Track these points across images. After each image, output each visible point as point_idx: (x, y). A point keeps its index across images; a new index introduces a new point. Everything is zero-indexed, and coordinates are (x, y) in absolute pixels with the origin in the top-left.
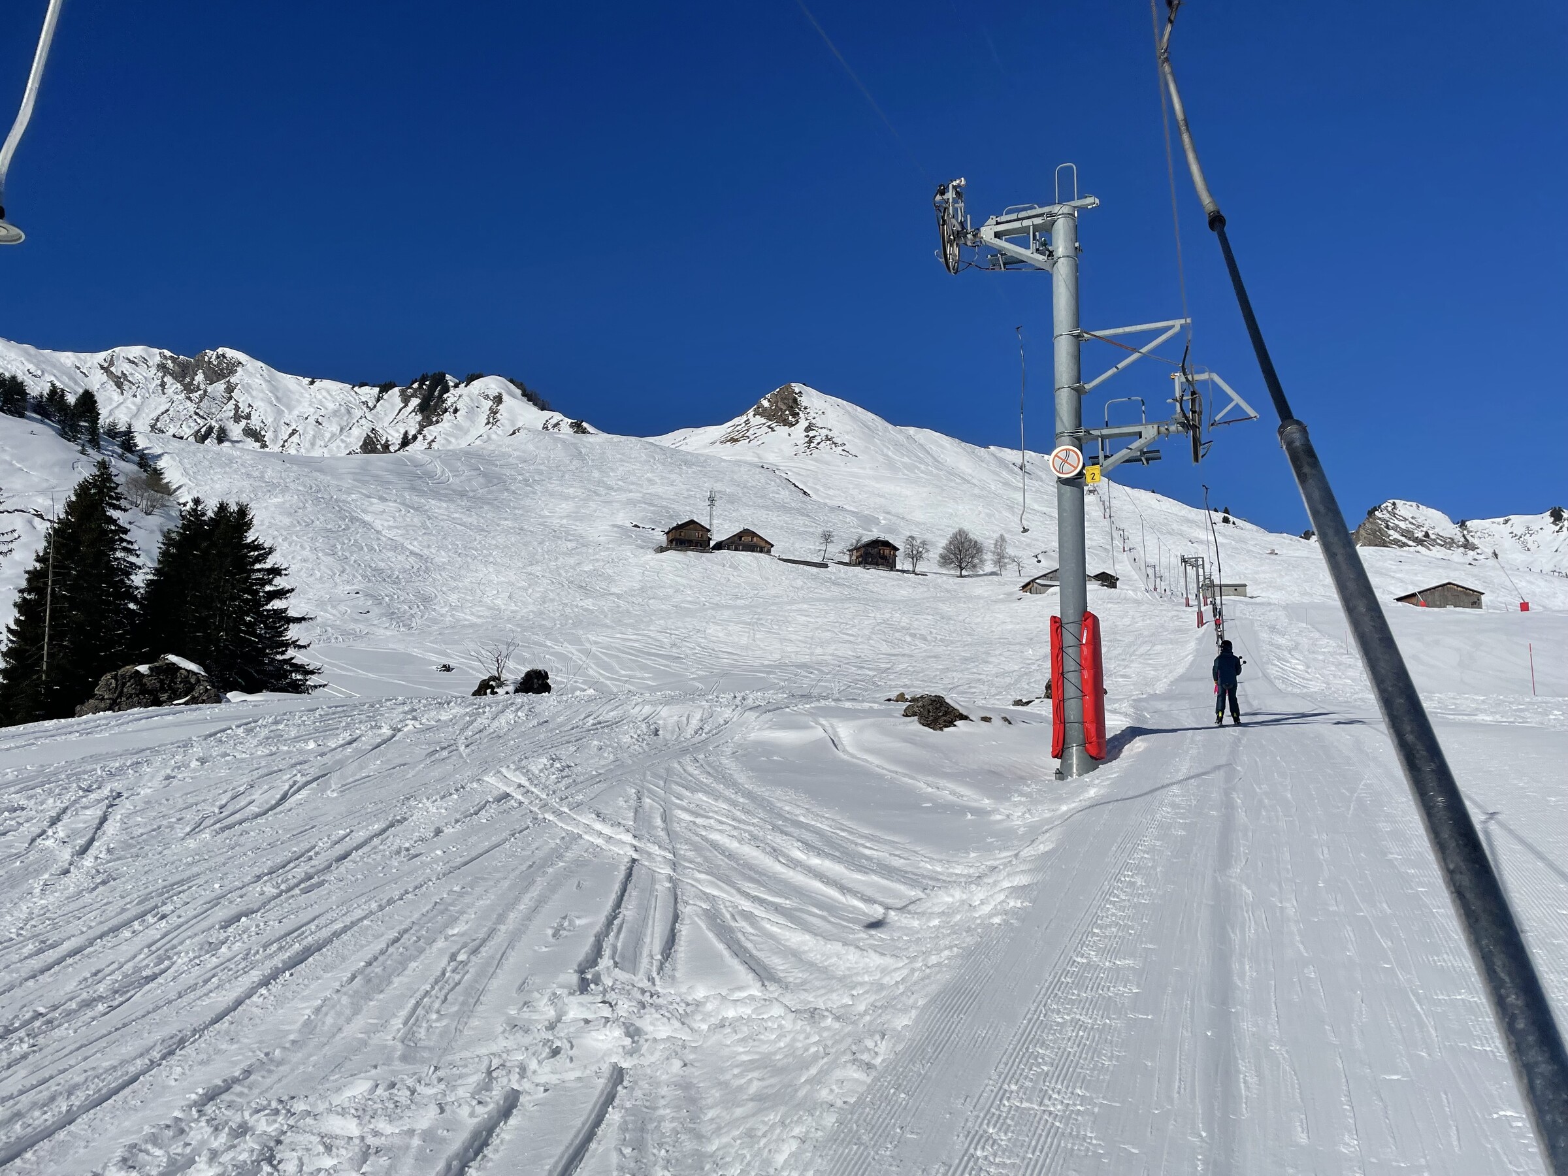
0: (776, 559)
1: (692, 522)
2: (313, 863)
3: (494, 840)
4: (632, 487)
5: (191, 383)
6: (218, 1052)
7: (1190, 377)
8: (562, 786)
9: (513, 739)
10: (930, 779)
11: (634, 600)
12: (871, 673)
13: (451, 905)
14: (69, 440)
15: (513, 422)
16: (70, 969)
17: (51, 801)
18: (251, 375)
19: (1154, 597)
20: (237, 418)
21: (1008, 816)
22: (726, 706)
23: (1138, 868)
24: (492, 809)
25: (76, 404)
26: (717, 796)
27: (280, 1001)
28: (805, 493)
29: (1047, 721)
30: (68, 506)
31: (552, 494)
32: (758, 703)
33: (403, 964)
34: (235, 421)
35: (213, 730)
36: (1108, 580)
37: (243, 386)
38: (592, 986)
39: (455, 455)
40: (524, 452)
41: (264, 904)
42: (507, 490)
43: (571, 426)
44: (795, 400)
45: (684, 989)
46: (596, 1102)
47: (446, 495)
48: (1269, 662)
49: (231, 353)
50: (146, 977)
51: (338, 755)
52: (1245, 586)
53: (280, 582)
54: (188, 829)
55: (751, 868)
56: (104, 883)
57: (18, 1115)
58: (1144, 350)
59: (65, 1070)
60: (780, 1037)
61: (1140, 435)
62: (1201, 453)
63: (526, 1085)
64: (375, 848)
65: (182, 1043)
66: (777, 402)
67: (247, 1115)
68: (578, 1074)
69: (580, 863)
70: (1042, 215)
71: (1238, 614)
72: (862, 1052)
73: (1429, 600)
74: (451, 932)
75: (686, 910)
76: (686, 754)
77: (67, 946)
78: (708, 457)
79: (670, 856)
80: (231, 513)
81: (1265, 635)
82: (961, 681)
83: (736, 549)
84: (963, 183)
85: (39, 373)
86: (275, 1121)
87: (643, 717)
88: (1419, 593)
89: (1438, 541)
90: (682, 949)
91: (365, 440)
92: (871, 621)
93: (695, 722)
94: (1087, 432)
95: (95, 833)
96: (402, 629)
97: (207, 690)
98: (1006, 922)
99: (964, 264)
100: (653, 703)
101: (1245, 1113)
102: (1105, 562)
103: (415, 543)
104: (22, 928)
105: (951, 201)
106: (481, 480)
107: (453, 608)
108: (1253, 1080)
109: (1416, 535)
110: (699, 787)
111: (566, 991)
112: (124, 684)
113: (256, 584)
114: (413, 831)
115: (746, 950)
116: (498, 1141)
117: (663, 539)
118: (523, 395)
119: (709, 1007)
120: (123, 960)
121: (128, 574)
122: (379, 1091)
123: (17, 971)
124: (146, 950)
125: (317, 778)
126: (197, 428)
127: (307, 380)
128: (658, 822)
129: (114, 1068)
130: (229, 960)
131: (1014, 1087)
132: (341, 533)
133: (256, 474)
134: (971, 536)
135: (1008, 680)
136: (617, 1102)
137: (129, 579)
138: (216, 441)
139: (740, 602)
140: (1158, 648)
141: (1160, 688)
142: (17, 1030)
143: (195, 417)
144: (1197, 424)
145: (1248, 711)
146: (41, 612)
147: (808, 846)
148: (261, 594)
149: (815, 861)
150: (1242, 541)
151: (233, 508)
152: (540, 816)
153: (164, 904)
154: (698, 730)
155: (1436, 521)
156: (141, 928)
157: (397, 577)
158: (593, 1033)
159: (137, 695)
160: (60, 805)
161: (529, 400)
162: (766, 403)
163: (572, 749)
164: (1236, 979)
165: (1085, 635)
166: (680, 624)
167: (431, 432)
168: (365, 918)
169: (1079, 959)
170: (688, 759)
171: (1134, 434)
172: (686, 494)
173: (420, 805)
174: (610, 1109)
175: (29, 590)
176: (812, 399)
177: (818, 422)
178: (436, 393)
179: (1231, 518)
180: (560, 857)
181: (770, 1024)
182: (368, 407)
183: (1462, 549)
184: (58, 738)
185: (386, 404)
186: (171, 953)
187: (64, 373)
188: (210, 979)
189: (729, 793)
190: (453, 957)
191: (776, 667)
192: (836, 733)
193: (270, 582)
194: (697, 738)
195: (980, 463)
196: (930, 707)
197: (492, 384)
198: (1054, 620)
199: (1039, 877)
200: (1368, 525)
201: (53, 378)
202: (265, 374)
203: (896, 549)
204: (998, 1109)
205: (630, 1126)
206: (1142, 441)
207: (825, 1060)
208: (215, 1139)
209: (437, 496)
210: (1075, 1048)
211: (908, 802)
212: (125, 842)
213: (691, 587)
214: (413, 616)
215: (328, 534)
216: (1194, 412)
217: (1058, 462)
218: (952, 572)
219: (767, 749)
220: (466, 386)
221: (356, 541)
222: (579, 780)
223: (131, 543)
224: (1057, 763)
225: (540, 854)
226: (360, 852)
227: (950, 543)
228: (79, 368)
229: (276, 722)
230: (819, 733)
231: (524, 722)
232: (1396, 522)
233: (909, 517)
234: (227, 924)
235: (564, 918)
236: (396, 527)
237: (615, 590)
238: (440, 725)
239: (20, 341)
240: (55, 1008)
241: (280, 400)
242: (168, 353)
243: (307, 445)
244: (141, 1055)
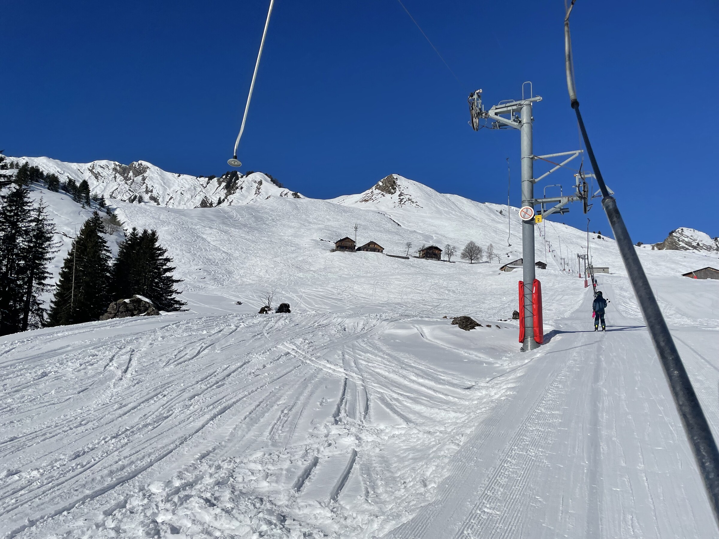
0: (385, 255)
1: (347, 238)
2: (217, 377)
3: (288, 370)
4: (319, 222)
5: (127, 176)
6: (200, 443)
7: (583, 176)
8: (311, 349)
9: (286, 331)
10: (465, 350)
11: (321, 273)
12: (430, 307)
13: (276, 393)
14: (77, 202)
15: (267, 194)
16: (134, 414)
17: (107, 352)
18: (153, 173)
19: (564, 274)
20: (147, 192)
21: (502, 365)
22: (374, 319)
23: (560, 382)
24: (284, 358)
25: (80, 186)
26: (376, 355)
27: (219, 426)
28: (398, 225)
29: (517, 328)
30: (81, 231)
31: (284, 226)
32: (387, 318)
33: (263, 414)
34: (146, 193)
35: (163, 326)
36: (543, 266)
37: (149, 177)
38: (339, 423)
39: (242, 208)
40: (271, 206)
41: (203, 392)
42: (265, 224)
43: (293, 194)
44: (394, 182)
45: (375, 425)
46: (349, 461)
47: (238, 226)
48: (619, 304)
49: (145, 163)
50: (165, 417)
51: (217, 336)
52: (608, 268)
53: (169, 265)
54: (164, 364)
55: (395, 382)
56: (138, 383)
57: (132, 463)
58: (561, 164)
59: (144, 448)
60: (418, 440)
61: (560, 201)
62: (588, 208)
63: (320, 456)
64: (240, 372)
65: (186, 439)
66: (386, 183)
67: (220, 462)
68: (339, 452)
69: (324, 379)
70: (516, 105)
71: (605, 282)
72: (455, 440)
73: (699, 275)
74: (278, 403)
75: (371, 397)
76: (359, 339)
77: (130, 406)
78: (354, 208)
79: (361, 377)
80: (149, 234)
81: (617, 291)
82: (472, 312)
83: (367, 251)
84: (481, 91)
85: (62, 172)
86: (230, 465)
87: (338, 323)
88: (694, 272)
89: (704, 247)
90: (372, 411)
91: (202, 202)
92: (429, 284)
93: (361, 326)
94: (536, 200)
95: (128, 365)
96: (220, 286)
97: (153, 310)
98: (507, 399)
99: (481, 126)
100: (342, 317)
101: (602, 457)
102: (540, 257)
103: (225, 247)
104: (111, 399)
105: (476, 99)
106: (253, 219)
107: (242, 277)
108: (605, 448)
109: (693, 244)
110: (367, 352)
111: (330, 423)
112: (119, 307)
113: (159, 265)
114: (254, 366)
115: (398, 411)
116: (314, 473)
117: (334, 246)
118: (272, 181)
119: (387, 431)
120: (154, 411)
121: (106, 261)
122: (266, 456)
123: (114, 414)
124: (162, 407)
125: (210, 345)
126: (130, 196)
127: (177, 175)
128: (353, 364)
129: (164, 447)
130: (195, 411)
131: (516, 448)
132: (193, 243)
133: (156, 217)
134: (476, 244)
135: (494, 311)
136: (356, 462)
137: (107, 263)
138: (138, 202)
139: (369, 275)
140: (566, 297)
141: (567, 315)
142: (120, 435)
143: (129, 191)
144: (586, 197)
145: (608, 325)
146: (70, 277)
147: (417, 375)
148: (162, 270)
149: (421, 380)
150: (607, 247)
151: (150, 232)
152: (304, 361)
153: (163, 391)
154: (363, 329)
155: (703, 238)
156: (157, 400)
157: (217, 263)
158: (343, 438)
159: (125, 312)
160: (111, 354)
161: (274, 183)
162: (381, 184)
163: (311, 335)
164: (600, 418)
165: (534, 289)
166: (342, 284)
167: (231, 197)
168: (244, 397)
169: (537, 411)
170: (360, 341)
171: (557, 201)
172: (344, 225)
173: (254, 356)
174: (354, 464)
175: (66, 267)
176: (402, 182)
177: (405, 192)
178: (233, 180)
179: (602, 236)
180: (316, 377)
181: (413, 436)
182: (203, 186)
183: (715, 251)
184: (102, 328)
185: (211, 185)
186: (172, 408)
187: (73, 172)
188: (189, 418)
189: (380, 354)
190: (282, 412)
191: (386, 304)
192: (422, 331)
193: (165, 264)
194: (362, 332)
195: (481, 210)
196: (464, 320)
197: (257, 176)
198: (520, 282)
199: (519, 384)
200: (669, 240)
201: (68, 175)
202: (159, 172)
203: (441, 251)
204: (511, 453)
205: (364, 469)
206: (561, 204)
207: (439, 445)
208: (210, 469)
209: (235, 226)
210: (538, 437)
211: (459, 359)
212: (141, 368)
213: (347, 268)
214: (224, 280)
215: (187, 243)
216: (584, 191)
217: (523, 213)
218: (467, 261)
219: (393, 337)
220: (246, 177)
221: (199, 247)
222: (317, 347)
223: (107, 247)
224: (521, 345)
225: (307, 376)
226: (235, 373)
227: (467, 248)
228: (79, 170)
229: (187, 323)
230: (415, 331)
231: (288, 324)
232: (683, 238)
233: (447, 236)
234: (191, 398)
235: (323, 398)
236: (216, 240)
237: (312, 269)
238: (255, 325)
239: (54, 158)
240: (132, 427)
241: (166, 184)
242: (117, 163)
243: (177, 204)
244: (172, 443)
